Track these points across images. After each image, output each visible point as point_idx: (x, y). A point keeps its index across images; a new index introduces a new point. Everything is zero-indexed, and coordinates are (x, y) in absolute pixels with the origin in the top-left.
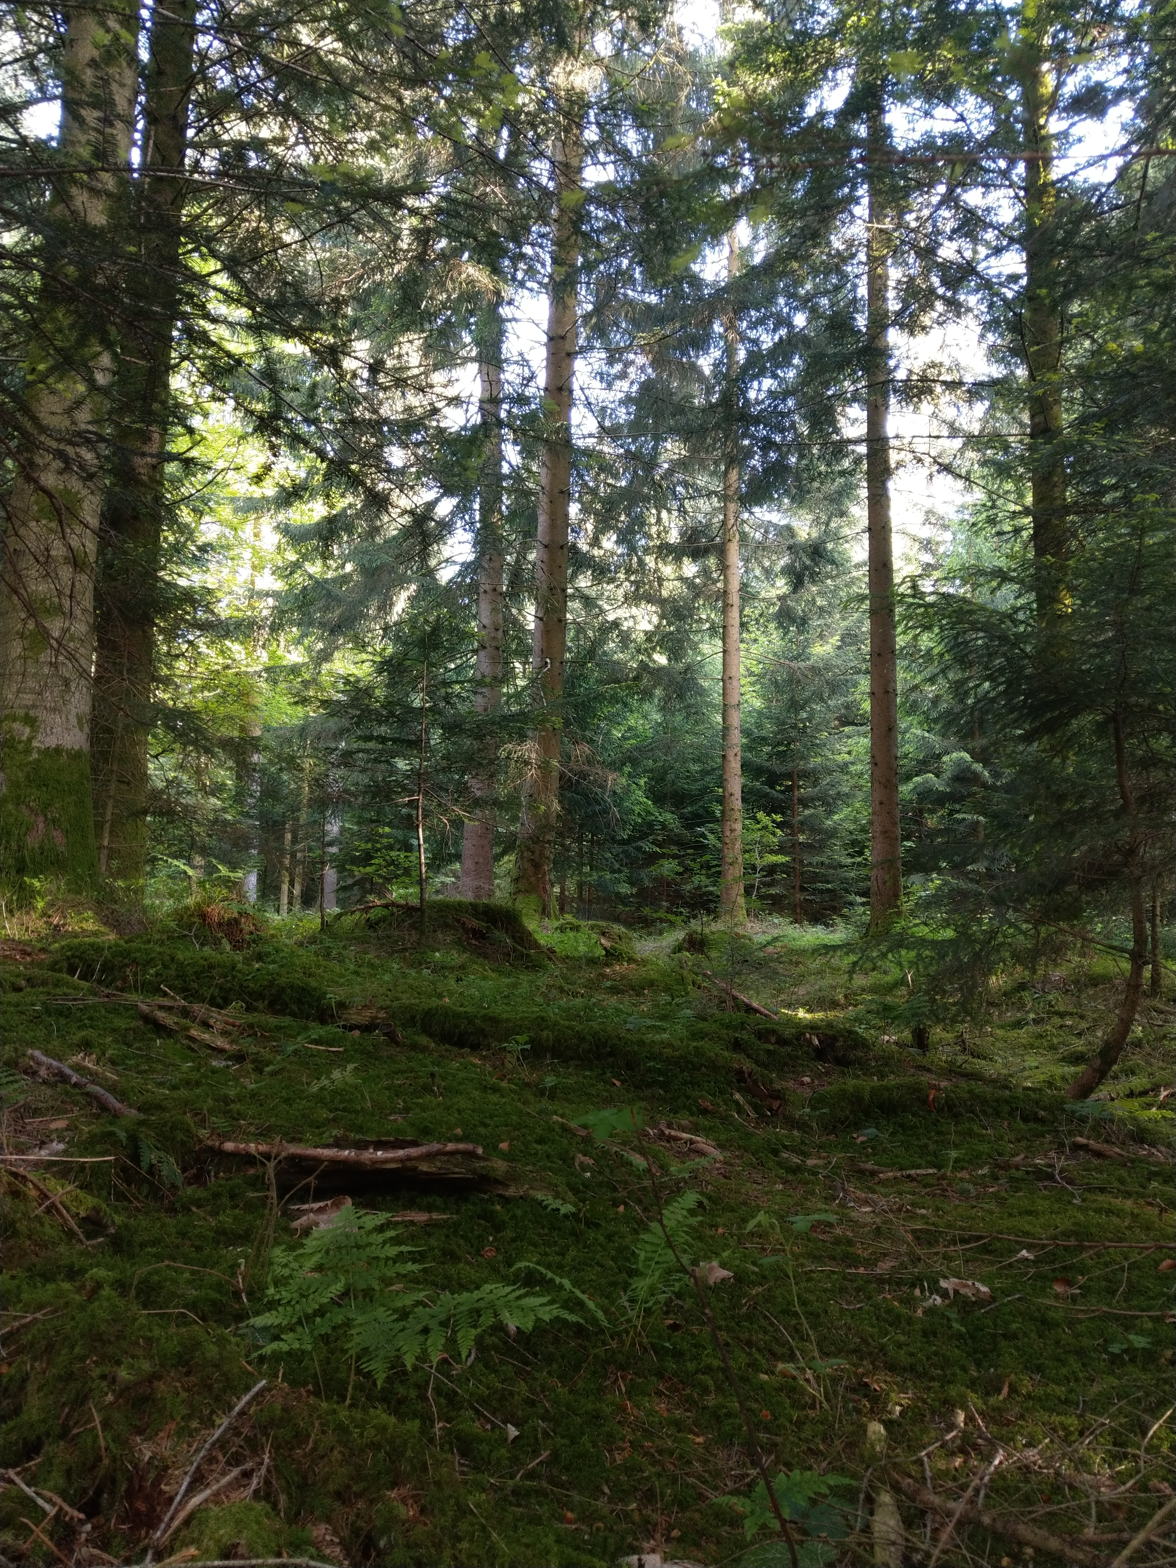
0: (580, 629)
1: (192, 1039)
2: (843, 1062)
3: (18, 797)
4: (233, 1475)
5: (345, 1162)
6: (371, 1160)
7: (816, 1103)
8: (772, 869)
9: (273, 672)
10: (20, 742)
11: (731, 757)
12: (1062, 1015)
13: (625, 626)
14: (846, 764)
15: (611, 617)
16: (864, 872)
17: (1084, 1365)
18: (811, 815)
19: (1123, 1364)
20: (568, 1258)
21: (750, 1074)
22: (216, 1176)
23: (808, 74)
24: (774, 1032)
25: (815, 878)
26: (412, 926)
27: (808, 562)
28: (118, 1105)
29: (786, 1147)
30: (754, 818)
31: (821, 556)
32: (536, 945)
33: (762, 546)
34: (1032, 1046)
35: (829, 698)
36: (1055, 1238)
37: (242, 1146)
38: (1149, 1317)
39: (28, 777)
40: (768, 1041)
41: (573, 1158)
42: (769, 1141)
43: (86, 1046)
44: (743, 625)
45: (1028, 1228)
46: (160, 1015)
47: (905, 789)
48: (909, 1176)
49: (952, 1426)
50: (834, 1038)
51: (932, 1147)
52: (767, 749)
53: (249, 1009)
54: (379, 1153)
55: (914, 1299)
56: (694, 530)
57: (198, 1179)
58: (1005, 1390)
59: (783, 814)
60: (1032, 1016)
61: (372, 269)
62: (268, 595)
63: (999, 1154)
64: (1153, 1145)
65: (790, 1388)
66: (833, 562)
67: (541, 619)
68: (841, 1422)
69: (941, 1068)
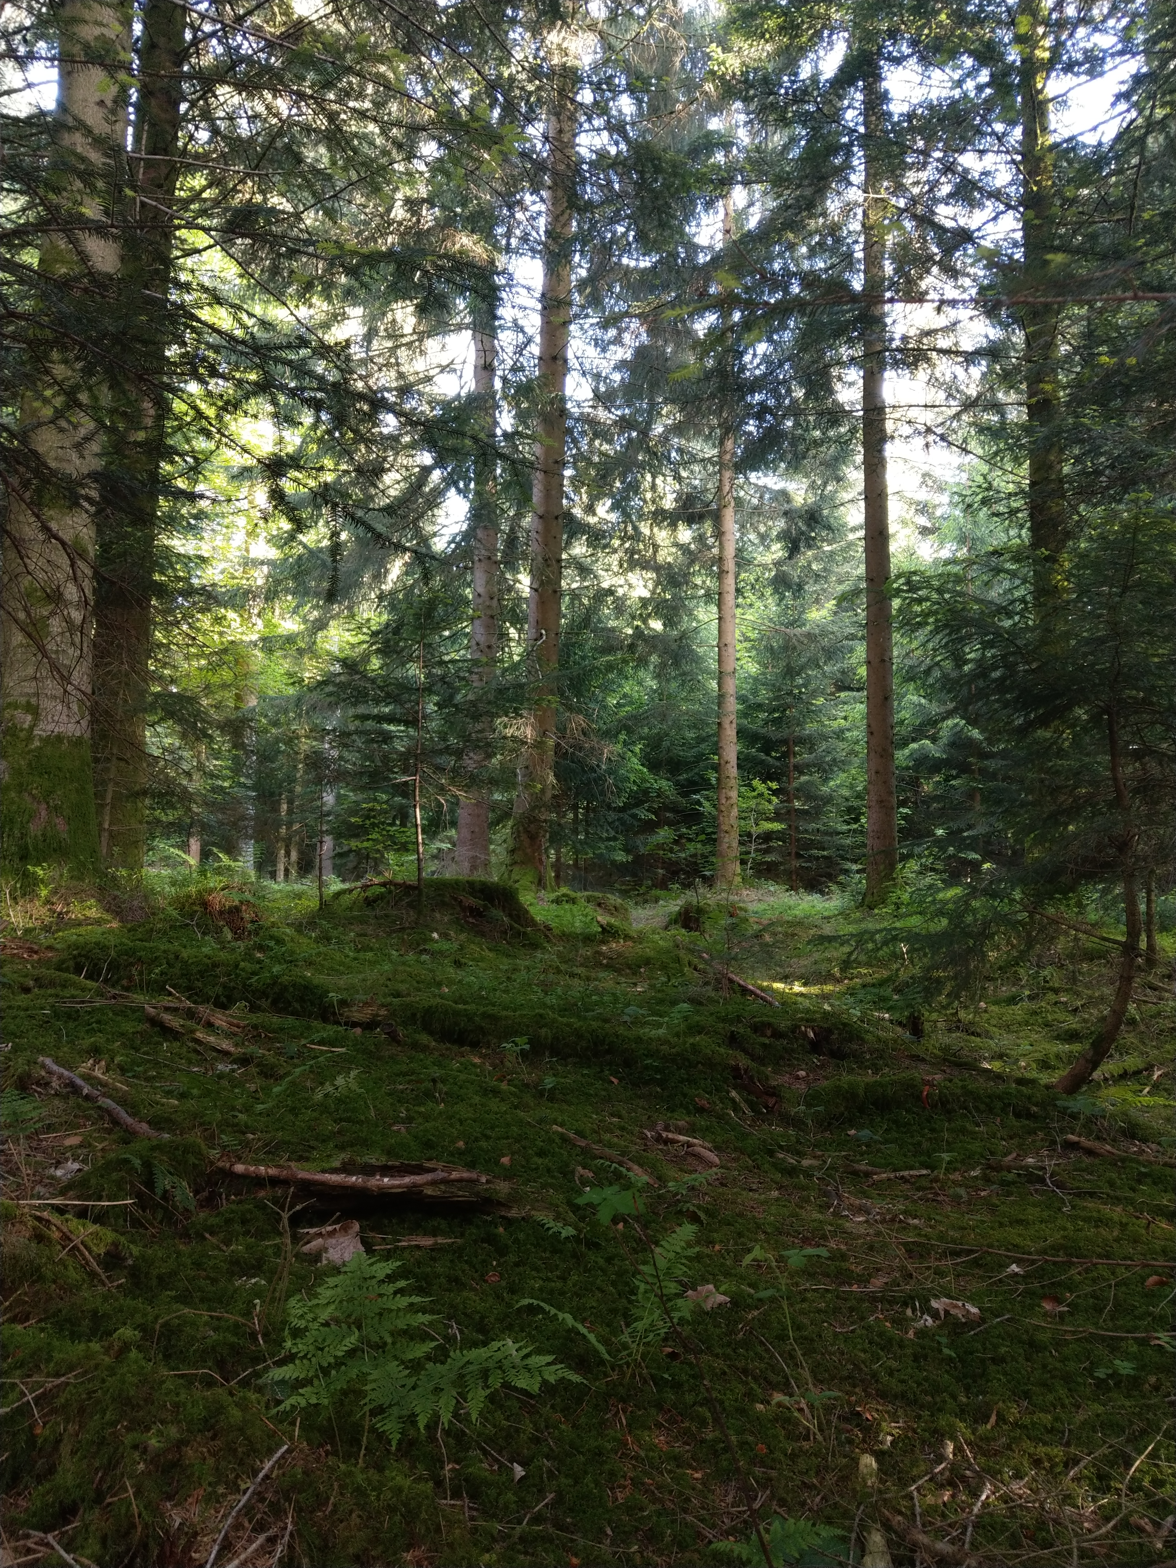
0: (575, 595)
1: (197, 1041)
2: (838, 1055)
3: (21, 785)
4: (258, 1542)
5: (353, 1188)
6: (378, 1186)
7: (811, 1100)
8: (767, 837)
9: (268, 644)
10: (22, 730)
11: (726, 725)
12: (1056, 991)
13: (620, 592)
14: (842, 731)
15: (605, 585)
16: (860, 839)
17: (1070, 1390)
18: (808, 782)
19: (1109, 1390)
20: (570, 1283)
21: (746, 1071)
22: (227, 1199)
23: (804, 39)
24: (769, 1025)
25: (811, 844)
26: (410, 905)
27: (804, 528)
28: (129, 1120)
29: (781, 1147)
30: (750, 785)
31: (817, 522)
32: (532, 922)
33: (757, 511)
34: (1027, 1023)
35: (825, 663)
36: (1044, 1252)
37: (252, 1169)
38: (1135, 1339)
39: (30, 764)
40: (763, 1035)
41: (573, 1172)
42: (764, 1141)
43: (95, 1052)
44: (739, 592)
45: (1018, 1241)
46: (167, 1017)
47: (902, 756)
48: (902, 1177)
49: (941, 1458)
50: (829, 1031)
51: (925, 1145)
52: (763, 715)
53: (254, 1008)
54: (386, 1180)
55: (906, 1319)
56: (689, 496)
57: (209, 1202)
58: (993, 1419)
59: (778, 780)
60: (1027, 993)
61: (366, 239)
62: (262, 563)
63: (992, 1153)
64: (1144, 1140)
65: (784, 1418)
66: (829, 528)
67: (536, 590)
68: (833, 1455)
69: (936, 1057)
